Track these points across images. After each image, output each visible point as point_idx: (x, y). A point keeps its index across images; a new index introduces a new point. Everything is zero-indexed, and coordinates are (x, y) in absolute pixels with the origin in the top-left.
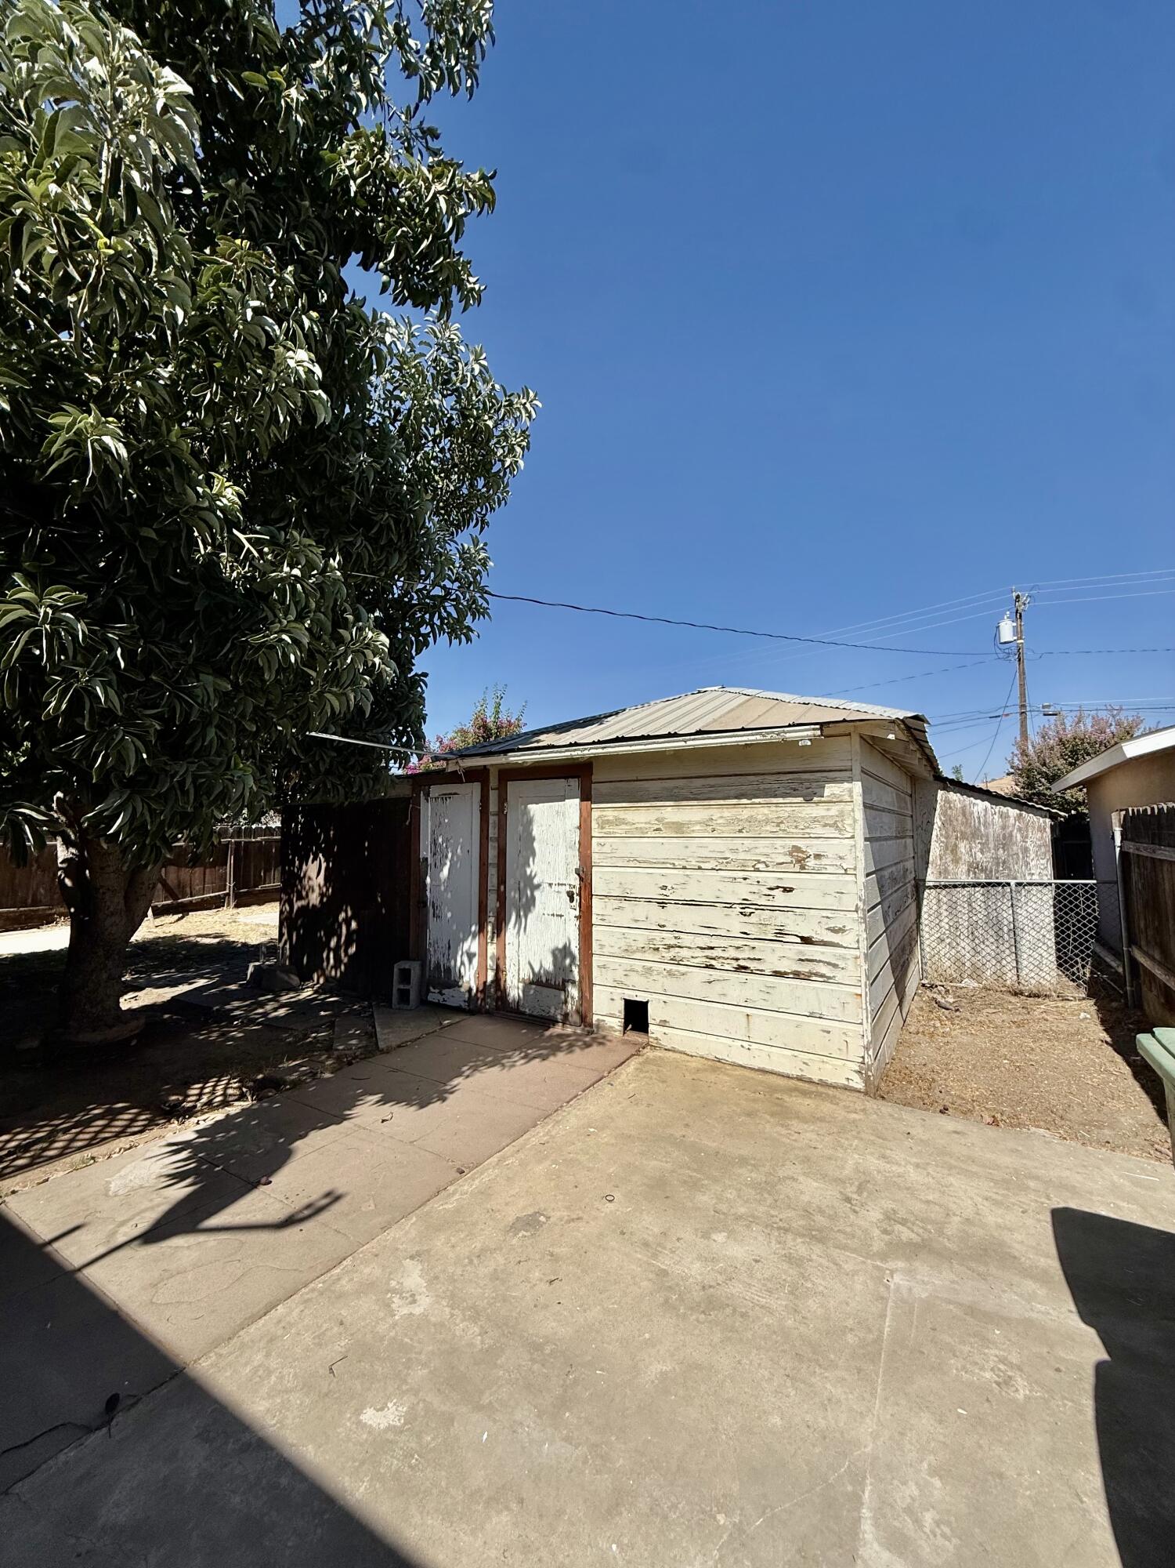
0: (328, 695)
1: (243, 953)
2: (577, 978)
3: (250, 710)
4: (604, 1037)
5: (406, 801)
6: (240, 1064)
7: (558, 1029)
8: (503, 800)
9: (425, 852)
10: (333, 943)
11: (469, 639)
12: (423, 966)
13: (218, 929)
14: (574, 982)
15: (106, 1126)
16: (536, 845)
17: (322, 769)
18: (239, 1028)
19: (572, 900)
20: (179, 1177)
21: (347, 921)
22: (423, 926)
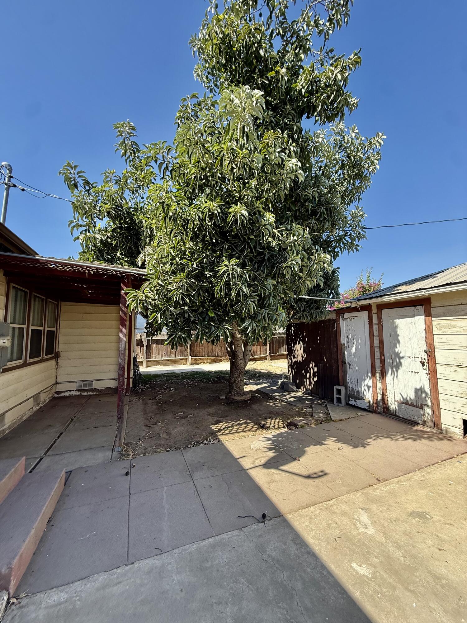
0: (306, 281)
1: (276, 376)
2: (430, 404)
3: (282, 290)
4: (451, 437)
5: (334, 320)
6: (282, 415)
7: (420, 428)
8: (380, 318)
9: (343, 340)
10: (308, 375)
11: (357, 250)
12: (346, 389)
13: (266, 367)
14: (428, 406)
15: (246, 427)
16: (399, 338)
17: (302, 310)
18: (279, 402)
19: (423, 365)
20: (270, 449)
21: (313, 367)
22: (345, 372)
